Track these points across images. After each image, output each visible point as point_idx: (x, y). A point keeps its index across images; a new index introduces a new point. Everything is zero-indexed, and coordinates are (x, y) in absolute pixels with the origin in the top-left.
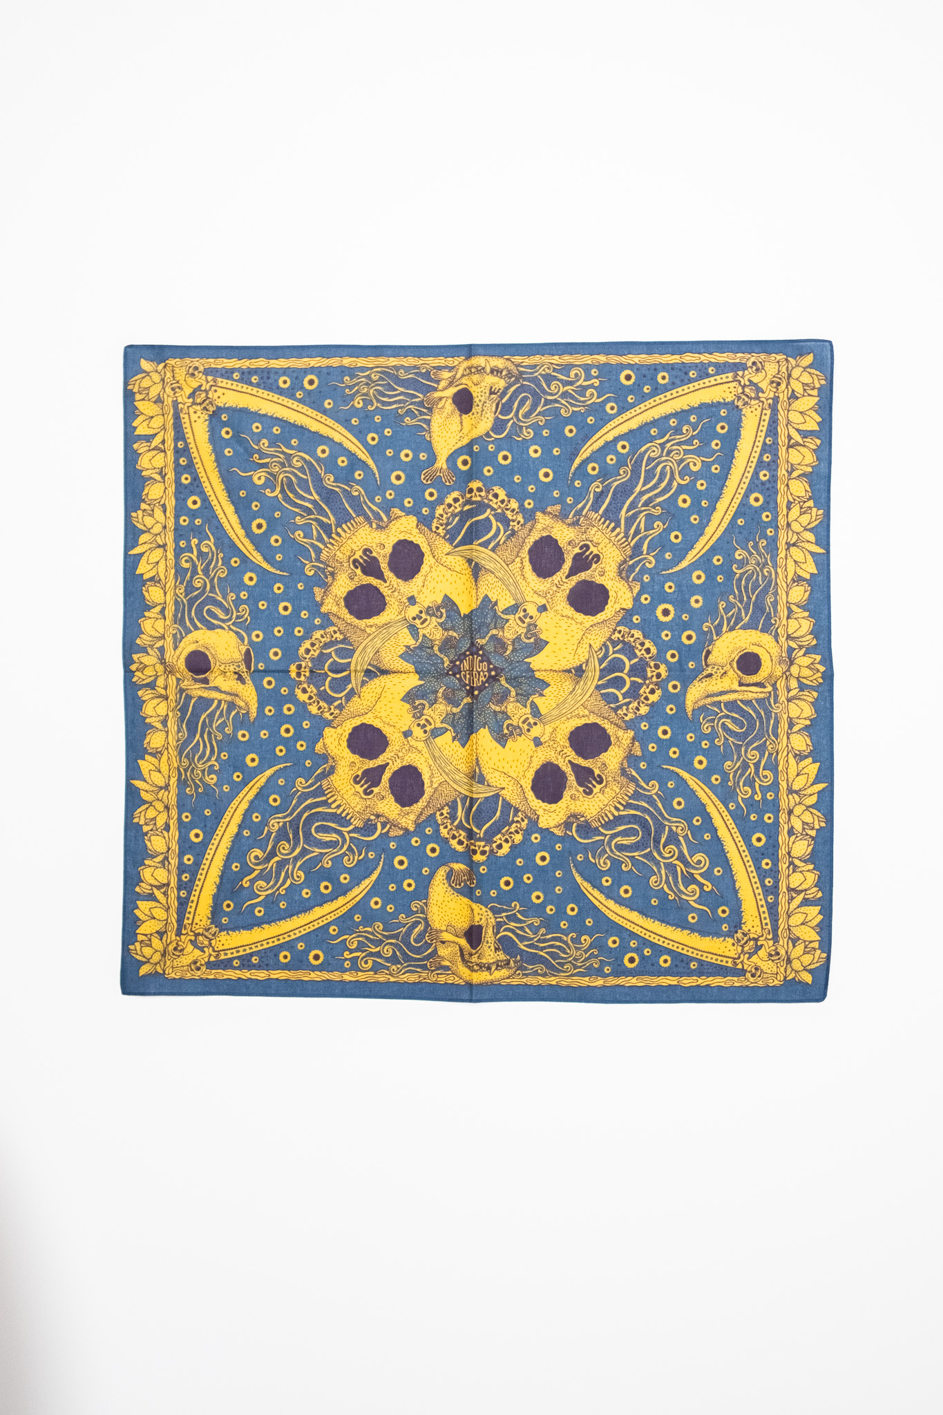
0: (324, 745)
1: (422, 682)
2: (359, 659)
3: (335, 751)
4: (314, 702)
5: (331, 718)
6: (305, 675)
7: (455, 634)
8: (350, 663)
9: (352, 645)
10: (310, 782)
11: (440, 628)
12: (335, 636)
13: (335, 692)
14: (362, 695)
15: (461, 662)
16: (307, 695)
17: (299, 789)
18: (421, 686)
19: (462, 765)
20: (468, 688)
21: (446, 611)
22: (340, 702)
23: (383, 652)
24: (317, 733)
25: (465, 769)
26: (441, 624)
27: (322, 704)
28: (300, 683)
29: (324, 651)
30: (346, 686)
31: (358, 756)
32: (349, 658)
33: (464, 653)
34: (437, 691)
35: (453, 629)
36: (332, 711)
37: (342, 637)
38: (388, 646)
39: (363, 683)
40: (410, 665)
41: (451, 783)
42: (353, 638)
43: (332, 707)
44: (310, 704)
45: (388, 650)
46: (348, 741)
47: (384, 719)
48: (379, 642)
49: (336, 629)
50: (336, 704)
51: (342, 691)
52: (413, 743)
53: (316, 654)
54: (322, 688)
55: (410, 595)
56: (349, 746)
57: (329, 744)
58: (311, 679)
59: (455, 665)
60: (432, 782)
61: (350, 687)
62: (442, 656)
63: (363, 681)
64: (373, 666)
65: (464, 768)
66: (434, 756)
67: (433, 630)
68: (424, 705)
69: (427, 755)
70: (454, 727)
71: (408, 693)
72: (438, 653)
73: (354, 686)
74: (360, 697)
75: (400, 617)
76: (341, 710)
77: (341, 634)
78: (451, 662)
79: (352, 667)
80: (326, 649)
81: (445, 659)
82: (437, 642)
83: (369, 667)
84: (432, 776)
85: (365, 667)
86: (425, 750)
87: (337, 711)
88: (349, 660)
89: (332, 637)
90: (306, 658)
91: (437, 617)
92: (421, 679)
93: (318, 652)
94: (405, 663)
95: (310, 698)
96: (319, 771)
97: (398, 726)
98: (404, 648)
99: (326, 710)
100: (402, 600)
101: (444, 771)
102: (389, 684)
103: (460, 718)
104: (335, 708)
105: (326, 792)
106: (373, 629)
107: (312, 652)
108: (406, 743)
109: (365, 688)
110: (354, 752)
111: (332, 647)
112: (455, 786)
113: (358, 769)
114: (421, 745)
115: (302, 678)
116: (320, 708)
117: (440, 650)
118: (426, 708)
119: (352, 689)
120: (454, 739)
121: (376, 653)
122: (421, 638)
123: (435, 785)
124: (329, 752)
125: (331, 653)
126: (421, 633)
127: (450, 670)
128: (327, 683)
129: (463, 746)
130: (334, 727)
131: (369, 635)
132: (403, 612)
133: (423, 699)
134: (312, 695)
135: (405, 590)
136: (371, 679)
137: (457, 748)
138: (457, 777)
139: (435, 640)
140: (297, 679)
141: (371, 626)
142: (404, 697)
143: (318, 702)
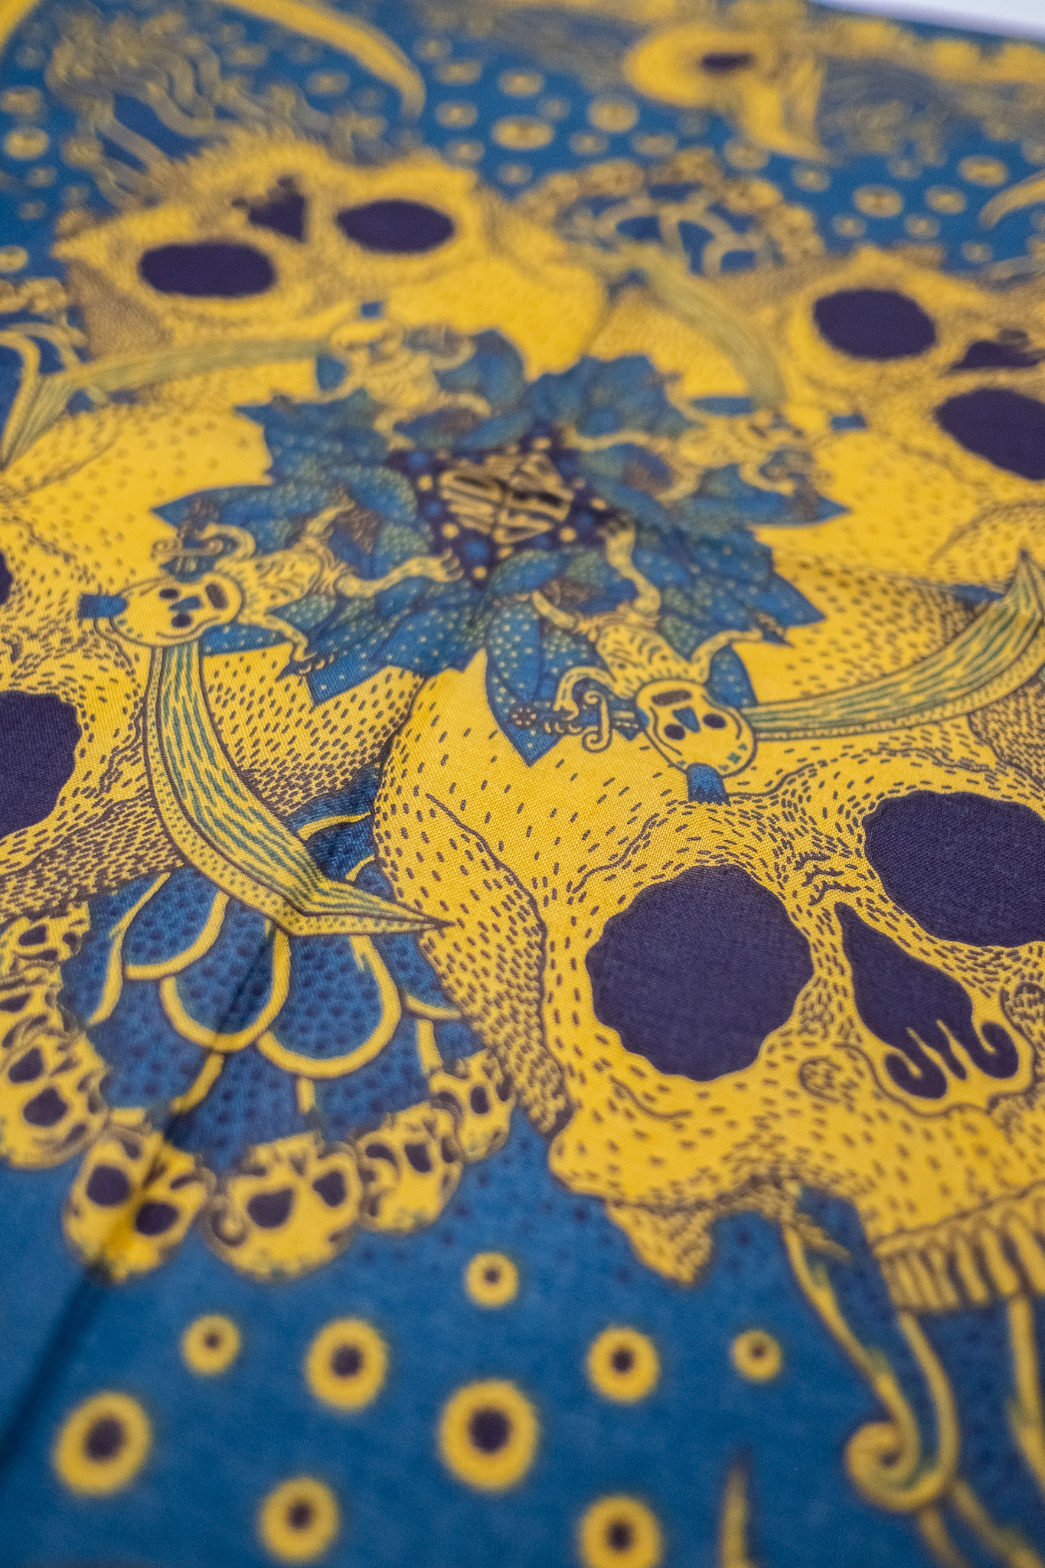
0: (656, 1207)
1: (480, 660)
2: (240, 856)
3: (710, 1153)
4: (367, 1176)
5: (499, 1115)
6: (178, 1183)
7: (329, 514)
8: (236, 908)
9: (153, 873)
10: (887, 1387)
11: (278, 556)
12: (54, 939)
13: (362, 1032)
14: (431, 908)
15: (452, 518)
16: (308, 1209)
17: (930, 1485)
18: (492, 668)
19: (902, 641)
20: (568, 535)
21: (221, 521)
22: (424, 1032)
23: (265, 753)
24: (569, 1230)
25: (922, 637)
26: (263, 548)
27: (396, 1134)
28: (210, 1219)
29: (102, 1013)
30: (348, 966)
31: (773, 1038)
32: (204, 899)
33: (424, 499)
34: (543, 621)
35: (300, 519)
36: (462, 1091)
37: (82, 912)
38: (244, 732)
39: (375, 882)
40: (379, 678)
41: (979, 699)
42: (120, 864)
43: (440, 1082)
44: (370, 1205)
45: (264, 737)
46: (666, 1066)
47: (600, 858)
48: (204, 765)
49: (23, 926)
50: (428, 1055)
51: (371, 994)
52: (756, 781)
53: (88, 1059)
54: (307, 1097)
55: (72, 604)
56: (702, 1071)
57: (659, 1179)
58: (222, 1143)
59: (457, 544)
60: (966, 765)
61: (362, 949)
62: (396, 575)
63: (364, 883)
64: (310, 811)
65: (917, 640)
66: (842, 723)
67: (271, 579)
68: (585, 682)
69: (830, 748)
70: (722, 625)
71: (505, 724)
72: (378, 585)
73: (370, 925)
74: (440, 925)
75: (141, 669)
76: (477, 1043)
77: (61, 912)
78: (436, 548)
79: (269, 905)
80: (92, 1003)
81: (414, 567)
82: (330, 576)
83: (307, 830)
84: (941, 759)
85: (296, 847)
86: (802, 748)
87: (475, 1064)
88: (219, 902)
89: (51, 955)
90: (79, 1130)
91: (223, 553)
92: (460, 662)
93: (84, 1051)
94: (362, 691)
95: (331, 1190)
96: (824, 1300)
97: (654, 805)
98: (292, 679)
99: (444, 1122)
100: (76, 633)
101: (920, 709)
102: (434, 780)
103: (689, 598)
104: (450, 1068)
105: (978, 1291)
106: (131, 771)
107: (66, 1085)
108: (749, 806)
109: (402, 882)
110: (741, 1057)
111: (101, 968)
112: (999, 689)
113: (853, 1051)
114: (774, 758)
115: (190, 1200)
116: (419, 1159)
117: (368, 573)
118: (604, 679)
119: (383, 943)
120: (773, 637)
121: (252, 786)
122: (281, 625)
123: (986, 757)
124: (707, 1191)
125: (128, 983)
126: (259, 619)
127: (467, 566)
128: (287, 1060)
129: (812, 616)
130: (565, 1117)
131: (148, 795)
132: (130, 649)
133: (557, 680)
134: (317, 1169)
135: (40, 611)
136: (371, 845)
137: (822, 641)
138: (958, 671)
139: (317, 580)
140: (177, 1233)
141: (111, 776)
142: (518, 746)
143: (380, 1151)
